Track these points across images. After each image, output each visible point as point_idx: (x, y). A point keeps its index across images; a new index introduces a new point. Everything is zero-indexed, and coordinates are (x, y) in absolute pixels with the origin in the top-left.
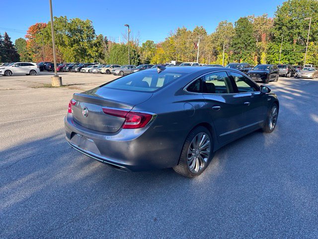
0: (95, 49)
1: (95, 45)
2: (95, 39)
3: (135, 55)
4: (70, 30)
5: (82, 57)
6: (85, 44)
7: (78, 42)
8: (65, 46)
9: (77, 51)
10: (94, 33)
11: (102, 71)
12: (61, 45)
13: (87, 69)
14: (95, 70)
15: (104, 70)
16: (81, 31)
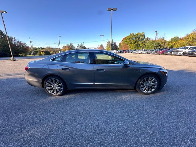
0: (144, 43)
1: (144, 42)
2: (145, 40)
3: (158, 45)
4: (135, 38)
5: (138, 47)
6: (140, 42)
7: (137, 42)
8: (132, 44)
9: (136, 45)
10: (145, 37)
11: (139, 53)
12: (130, 43)
13: (134, 52)
14: (137, 52)
15: (140, 52)
16: (139, 38)
